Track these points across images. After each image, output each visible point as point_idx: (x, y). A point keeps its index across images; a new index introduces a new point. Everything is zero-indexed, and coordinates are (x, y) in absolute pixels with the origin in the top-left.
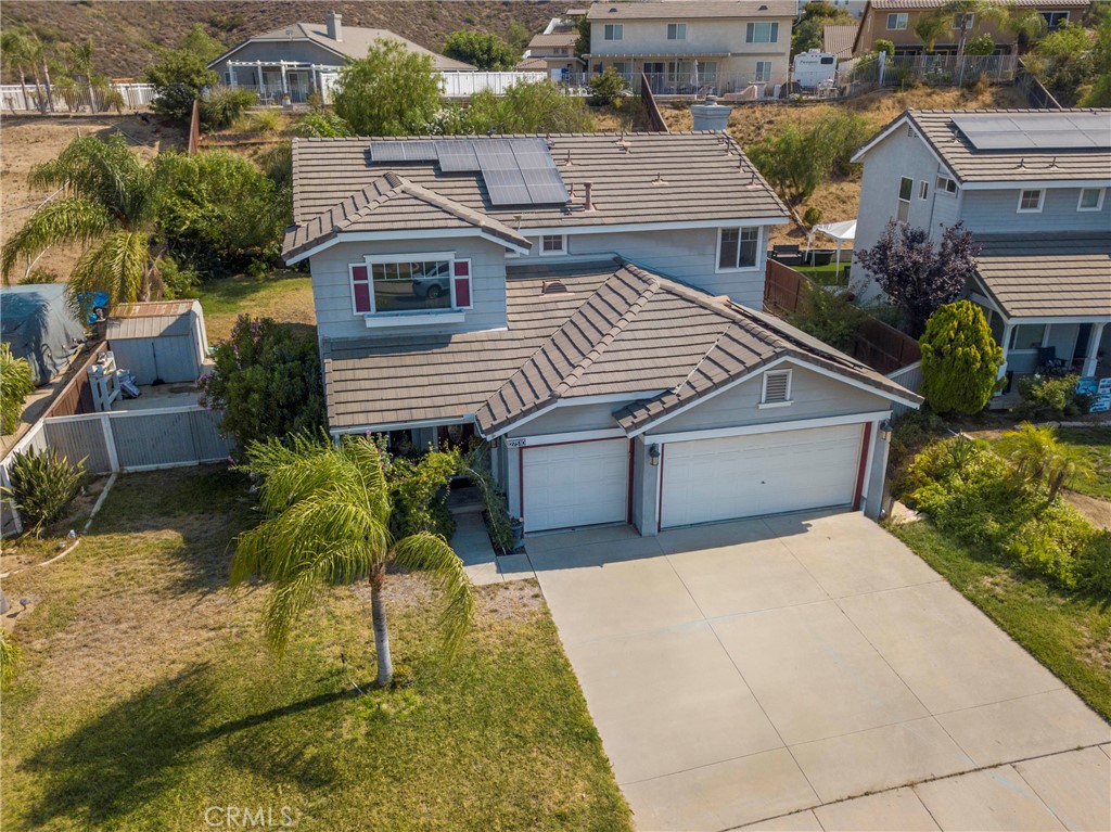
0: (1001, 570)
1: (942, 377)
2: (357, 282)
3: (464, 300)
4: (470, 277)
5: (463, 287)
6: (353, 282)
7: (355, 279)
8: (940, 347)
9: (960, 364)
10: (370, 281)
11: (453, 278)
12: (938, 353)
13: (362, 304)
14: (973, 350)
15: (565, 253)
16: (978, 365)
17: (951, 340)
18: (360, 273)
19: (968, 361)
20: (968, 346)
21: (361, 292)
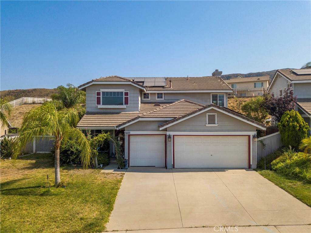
0: (298, 182)
1: (287, 134)
2: (97, 96)
3: (126, 103)
4: (129, 96)
5: (127, 99)
6: (96, 96)
7: (97, 95)
8: (284, 124)
9: (291, 128)
10: (101, 96)
11: (124, 96)
12: (284, 126)
13: (99, 103)
14: (296, 123)
15: (163, 99)
16: (298, 128)
17: (288, 121)
18: (98, 94)
19: (294, 127)
20: (294, 122)
21: (98, 99)
